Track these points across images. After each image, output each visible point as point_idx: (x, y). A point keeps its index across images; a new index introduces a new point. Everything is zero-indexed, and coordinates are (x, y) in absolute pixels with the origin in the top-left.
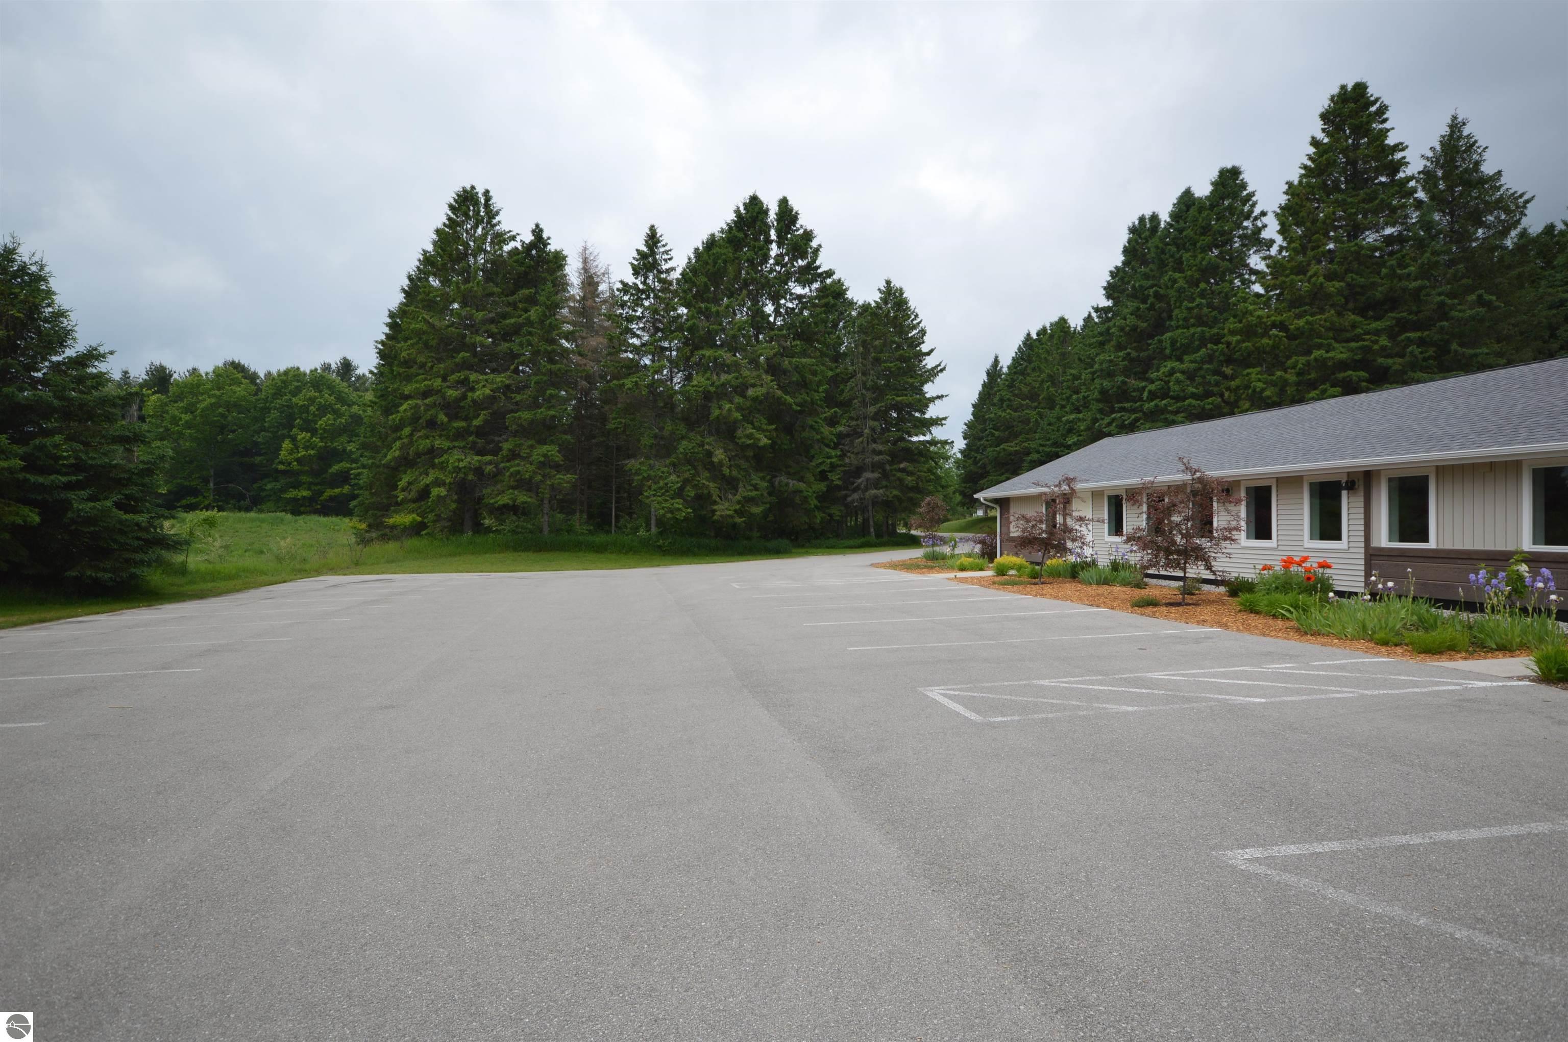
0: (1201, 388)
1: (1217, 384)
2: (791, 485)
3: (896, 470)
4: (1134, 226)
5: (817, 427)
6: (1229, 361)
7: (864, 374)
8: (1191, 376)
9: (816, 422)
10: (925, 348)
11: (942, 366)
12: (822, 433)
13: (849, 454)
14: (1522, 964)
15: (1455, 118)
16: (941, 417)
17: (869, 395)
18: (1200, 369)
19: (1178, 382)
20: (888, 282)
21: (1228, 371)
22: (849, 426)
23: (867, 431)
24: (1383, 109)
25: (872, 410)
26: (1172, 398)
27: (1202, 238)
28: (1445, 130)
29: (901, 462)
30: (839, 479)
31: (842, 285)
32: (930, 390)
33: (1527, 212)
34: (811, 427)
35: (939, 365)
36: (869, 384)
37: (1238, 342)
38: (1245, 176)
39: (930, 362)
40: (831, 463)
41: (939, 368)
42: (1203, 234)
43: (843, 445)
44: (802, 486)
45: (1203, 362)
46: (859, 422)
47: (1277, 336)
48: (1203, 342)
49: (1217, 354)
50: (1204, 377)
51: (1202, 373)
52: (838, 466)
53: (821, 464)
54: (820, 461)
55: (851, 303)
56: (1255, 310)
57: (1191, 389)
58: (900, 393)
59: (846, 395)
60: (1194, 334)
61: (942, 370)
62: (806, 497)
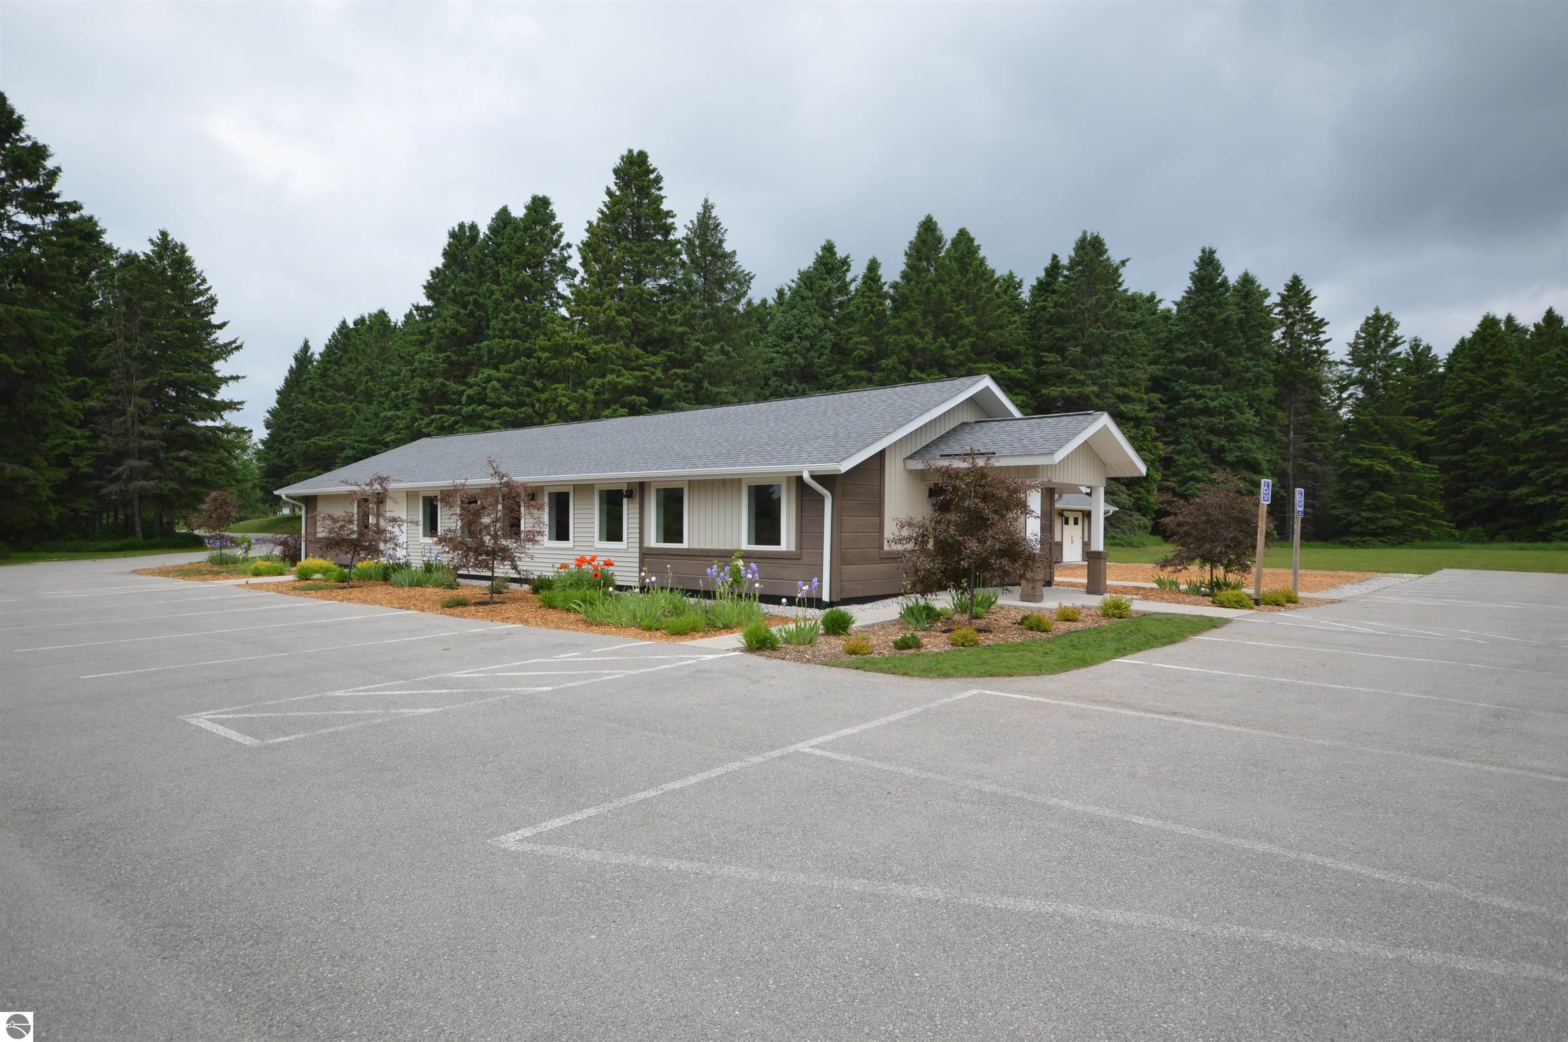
0: (515, 398)
1: (529, 395)
2: (8, 470)
3: (173, 459)
4: (454, 231)
5: (52, 398)
6: (540, 375)
7: (127, 339)
8: (506, 384)
9: (50, 392)
10: (215, 319)
11: (238, 343)
12: (61, 406)
13: (104, 436)
14: (710, 878)
15: (706, 201)
16: (236, 400)
17: (135, 367)
18: (515, 379)
19: (494, 389)
20: (164, 234)
21: (539, 384)
22: (104, 401)
23: (131, 409)
24: (658, 180)
25: (139, 384)
26: (489, 404)
27: (517, 256)
28: (700, 209)
29: (181, 450)
30: (88, 465)
31: (96, 224)
32: (221, 368)
33: (751, 286)
34: (43, 397)
35: (234, 342)
36: (136, 352)
37: (548, 359)
38: (555, 208)
39: (222, 337)
40: (76, 445)
41: (234, 345)
42: (518, 252)
43: (96, 423)
44: (27, 471)
45: (516, 373)
46: (119, 397)
47: (579, 357)
48: (518, 354)
49: (529, 367)
50: (517, 387)
51: (516, 383)
52: (86, 449)
53: (59, 445)
54: (58, 441)
55: (109, 251)
56: (561, 331)
57: (506, 398)
58: (180, 368)
59: (100, 362)
60: (510, 345)
61: (237, 348)
62: (33, 487)
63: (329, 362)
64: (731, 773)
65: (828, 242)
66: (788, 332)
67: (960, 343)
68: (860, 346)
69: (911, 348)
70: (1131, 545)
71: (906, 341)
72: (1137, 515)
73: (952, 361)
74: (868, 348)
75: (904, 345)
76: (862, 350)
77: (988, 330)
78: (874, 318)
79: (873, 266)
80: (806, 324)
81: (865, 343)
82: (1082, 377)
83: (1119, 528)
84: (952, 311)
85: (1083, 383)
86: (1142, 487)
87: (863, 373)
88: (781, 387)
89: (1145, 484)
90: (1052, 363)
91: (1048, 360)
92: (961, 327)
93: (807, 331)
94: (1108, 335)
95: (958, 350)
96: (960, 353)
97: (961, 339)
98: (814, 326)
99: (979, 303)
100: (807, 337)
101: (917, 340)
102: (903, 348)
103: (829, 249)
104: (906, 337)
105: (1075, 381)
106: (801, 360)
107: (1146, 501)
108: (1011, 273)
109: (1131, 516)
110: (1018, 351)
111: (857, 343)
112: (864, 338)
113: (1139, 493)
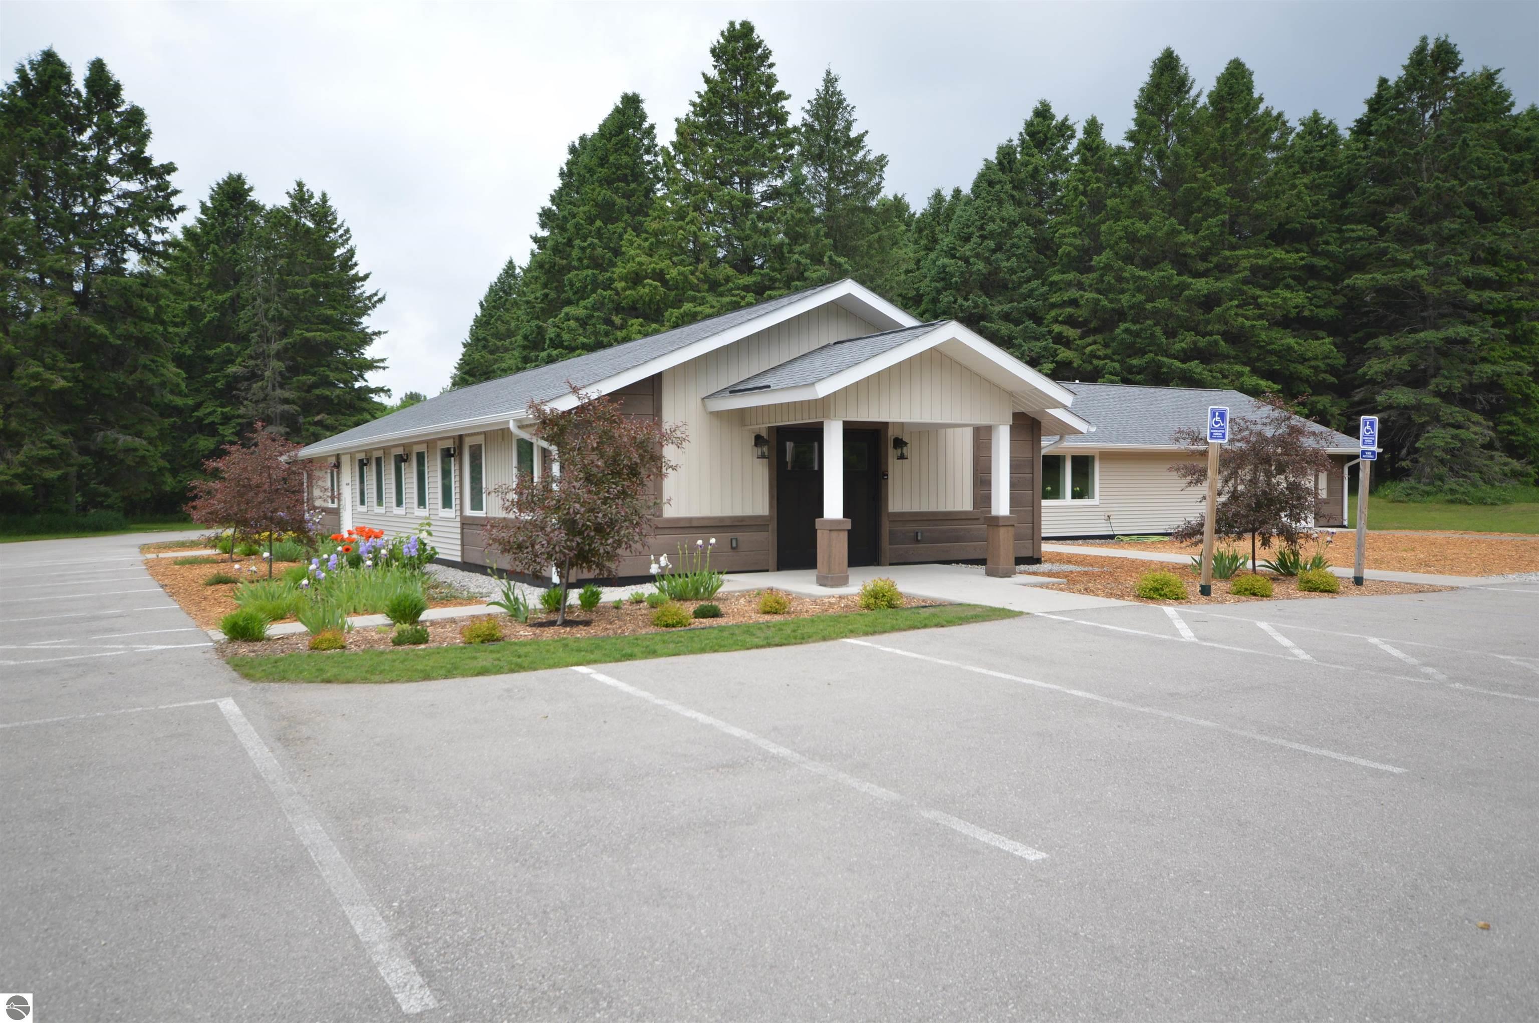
0: (593, 338)
1: (607, 334)
2: (120, 442)
3: (310, 423)
4: (574, 146)
5: (153, 366)
6: (618, 309)
7: (267, 301)
8: (583, 323)
9: (153, 361)
10: (360, 270)
11: (380, 295)
12: (162, 375)
13: (245, 402)
15: (828, 73)
16: (377, 358)
17: (272, 328)
18: (592, 316)
19: (570, 330)
20: (300, 185)
21: (617, 320)
22: (245, 367)
23: (267, 374)
24: (767, 55)
25: (275, 346)
26: (566, 348)
27: (600, 169)
28: (821, 86)
29: (318, 414)
30: (233, 433)
31: (244, 183)
32: (369, 322)
34: (145, 367)
35: (376, 294)
36: (272, 313)
37: (624, 289)
38: (646, 107)
39: (367, 288)
40: (222, 413)
41: (376, 298)
42: (602, 165)
43: (239, 390)
44: (138, 442)
45: (594, 308)
46: (259, 362)
47: (651, 285)
48: (596, 285)
49: (606, 301)
50: (594, 325)
51: (594, 321)
52: (234, 417)
53: (210, 414)
55: (255, 207)
56: (637, 255)
57: (582, 339)
58: (314, 327)
59: (243, 328)
60: (587, 276)
61: (381, 300)
62: (143, 457)
63: (494, 307)
65: (1041, 103)
66: (966, 230)
67: (1204, 224)
68: (1066, 240)
69: (1132, 238)
70: (1482, 502)
71: (1125, 228)
72: (1500, 456)
73: (1190, 250)
74: (1078, 242)
75: (1122, 234)
76: (1071, 245)
77: (1255, 201)
78: (1085, 201)
79: (1093, 127)
80: (991, 217)
81: (1074, 235)
82: (1407, 257)
83: (1464, 476)
84: (1196, 179)
85: (1410, 265)
86: (1516, 414)
87: (1071, 276)
88: (955, 302)
89: (1522, 410)
90: (1360, 239)
91: (1353, 235)
92: (1207, 202)
93: (991, 227)
95: (1201, 234)
96: (1204, 238)
97: (1205, 219)
98: (1003, 220)
99: (1240, 165)
100: (992, 235)
101: (1139, 225)
102: (1121, 238)
103: (1043, 113)
104: (1127, 222)
105: (1395, 263)
106: (980, 266)
107: (1524, 435)
108: (1316, 113)
109: (1492, 458)
110: (1313, 227)
111: (1064, 236)
112: (1074, 229)
113: (1510, 423)
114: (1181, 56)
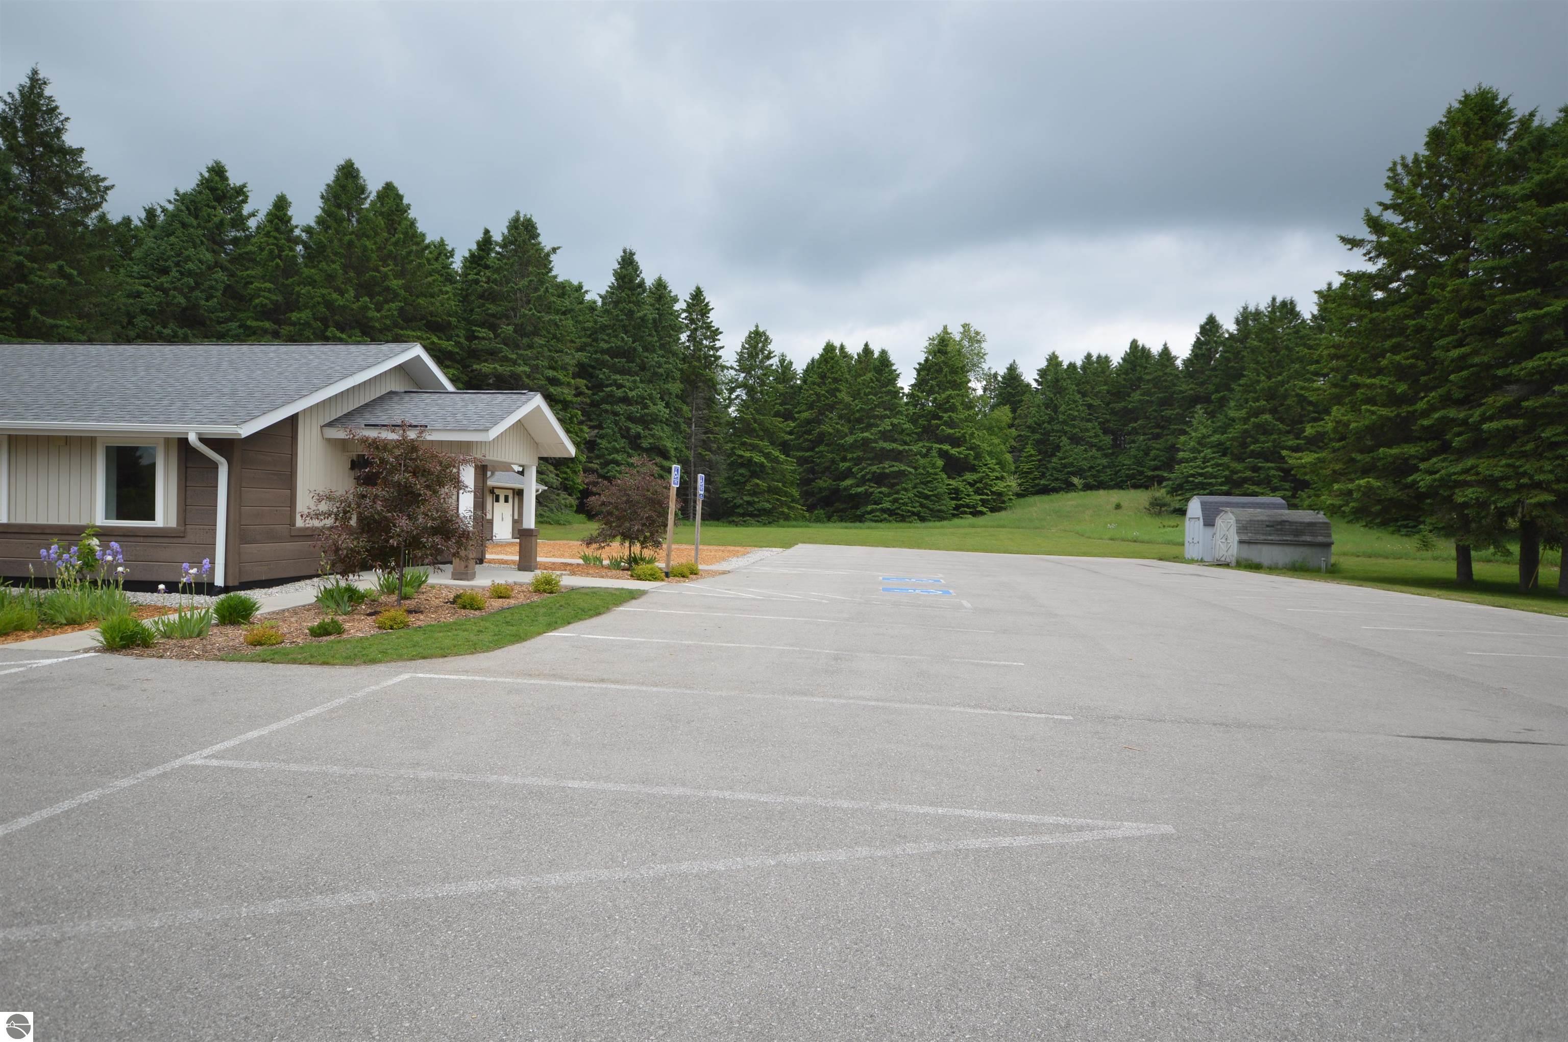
15: (35, 72)
28: (25, 81)
33: (107, 197)
64: (87, 804)
65: (216, 162)
66: (162, 263)
67: (386, 307)
68: (262, 293)
69: (329, 305)
70: (558, 523)
71: (323, 296)
72: (564, 495)
73: (377, 325)
74: (274, 298)
75: (320, 299)
76: (267, 298)
77: (418, 297)
78: (281, 264)
79: (281, 204)
80: (189, 256)
81: (269, 291)
82: (514, 356)
83: (546, 506)
84: (378, 271)
85: (515, 363)
86: (568, 467)
87: (267, 325)
88: (153, 328)
89: (571, 465)
90: (484, 338)
91: (480, 335)
92: (388, 289)
93: (190, 265)
94: (539, 318)
95: (384, 313)
96: (386, 317)
97: (387, 301)
98: (200, 261)
99: (409, 267)
100: (190, 273)
101: (335, 296)
102: (318, 303)
103: (218, 171)
104: (324, 291)
105: (506, 359)
106: (182, 300)
107: (572, 481)
108: (442, 240)
109: (558, 495)
110: (449, 323)
111: (260, 289)
112: (268, 285)
113: (566, 473)
114: (360, 168)
